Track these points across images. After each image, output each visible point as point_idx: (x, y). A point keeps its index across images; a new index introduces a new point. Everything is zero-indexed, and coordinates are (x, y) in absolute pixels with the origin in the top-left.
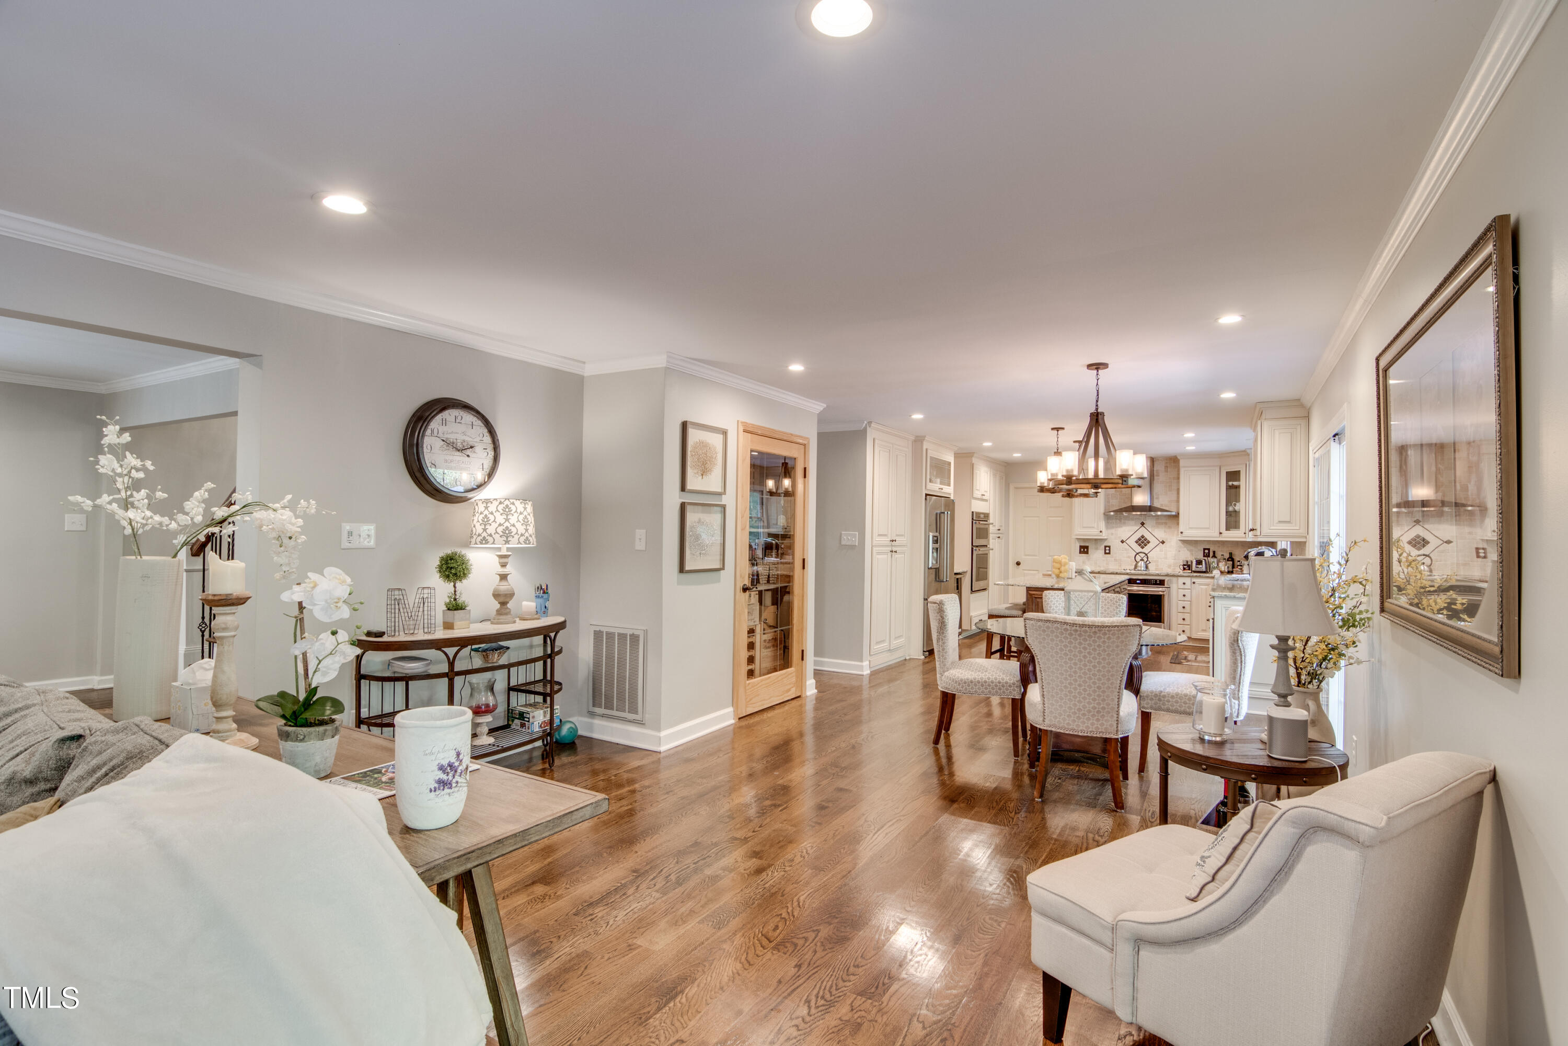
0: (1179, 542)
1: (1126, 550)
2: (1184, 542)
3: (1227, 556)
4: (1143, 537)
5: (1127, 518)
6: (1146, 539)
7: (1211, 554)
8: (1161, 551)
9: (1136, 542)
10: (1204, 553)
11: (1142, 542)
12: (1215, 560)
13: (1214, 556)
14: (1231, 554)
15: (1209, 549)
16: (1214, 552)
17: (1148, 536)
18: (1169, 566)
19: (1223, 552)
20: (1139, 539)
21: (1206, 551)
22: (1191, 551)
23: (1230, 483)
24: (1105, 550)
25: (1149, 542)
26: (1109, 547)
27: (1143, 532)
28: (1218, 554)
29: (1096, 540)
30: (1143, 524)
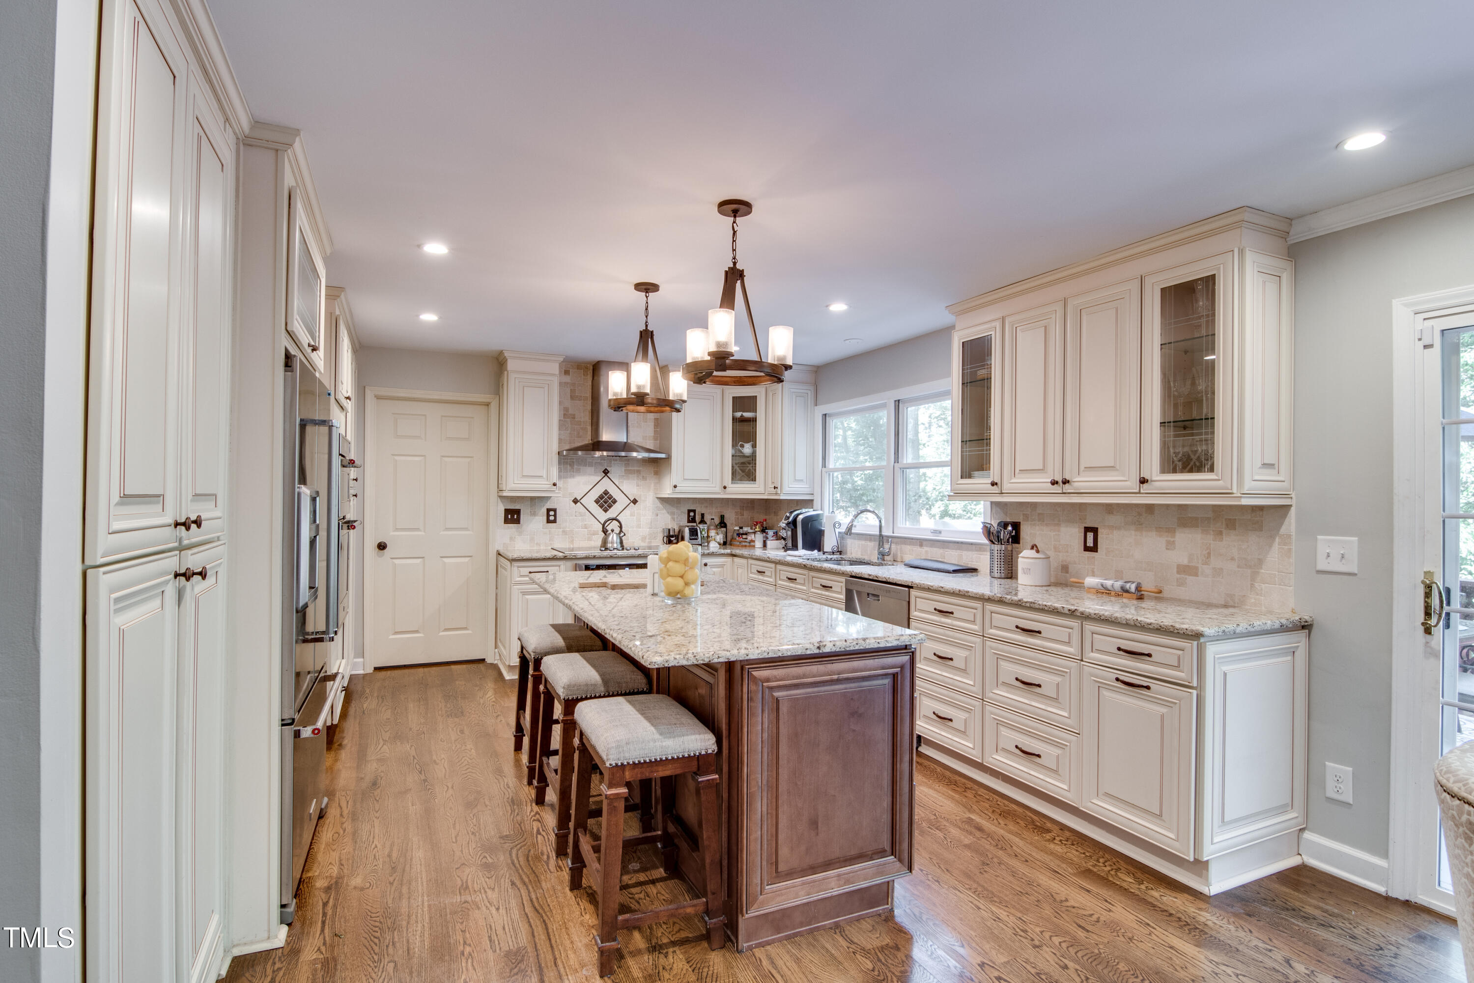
0: (657, 501)
1: (581, 515)
2: (664, 501)
3: (717, 521)
4: (606, 492)
5: (583, 463)
6: (610, 497)
7: (698, 518)
8: (632, 515)
9: (597, 502)
10: (689, 516)
11: (606, 501)
12: (705, 527)
13: (703, 521)
14: (722, 517)
15: (694, 511)
16: (703, 515)
17: (614, 492)
18: (643, 539)
19: (712, 516)
20: (601, 497)
21: (692, 514)
22: (672, 514)
23: (738, 414)
24: (548, 515)
25: (615, 501)
26: (555, 510)
27: (606, 485)
28: (707, 518)
29: (532, 499)
30: (606, 472)
